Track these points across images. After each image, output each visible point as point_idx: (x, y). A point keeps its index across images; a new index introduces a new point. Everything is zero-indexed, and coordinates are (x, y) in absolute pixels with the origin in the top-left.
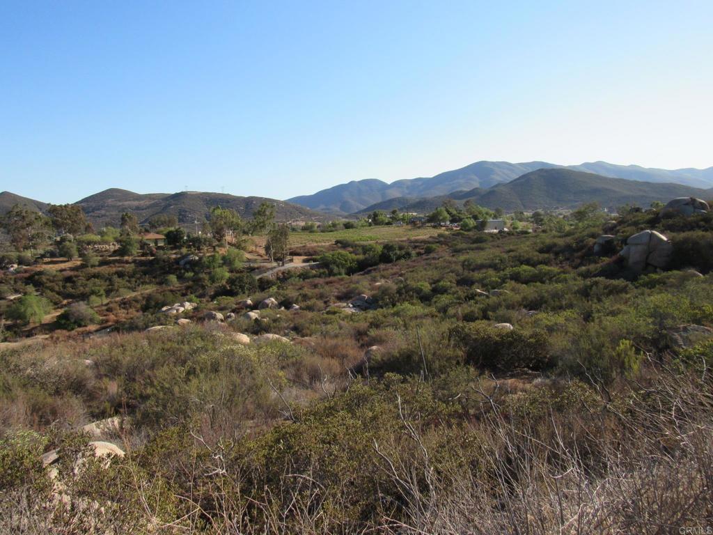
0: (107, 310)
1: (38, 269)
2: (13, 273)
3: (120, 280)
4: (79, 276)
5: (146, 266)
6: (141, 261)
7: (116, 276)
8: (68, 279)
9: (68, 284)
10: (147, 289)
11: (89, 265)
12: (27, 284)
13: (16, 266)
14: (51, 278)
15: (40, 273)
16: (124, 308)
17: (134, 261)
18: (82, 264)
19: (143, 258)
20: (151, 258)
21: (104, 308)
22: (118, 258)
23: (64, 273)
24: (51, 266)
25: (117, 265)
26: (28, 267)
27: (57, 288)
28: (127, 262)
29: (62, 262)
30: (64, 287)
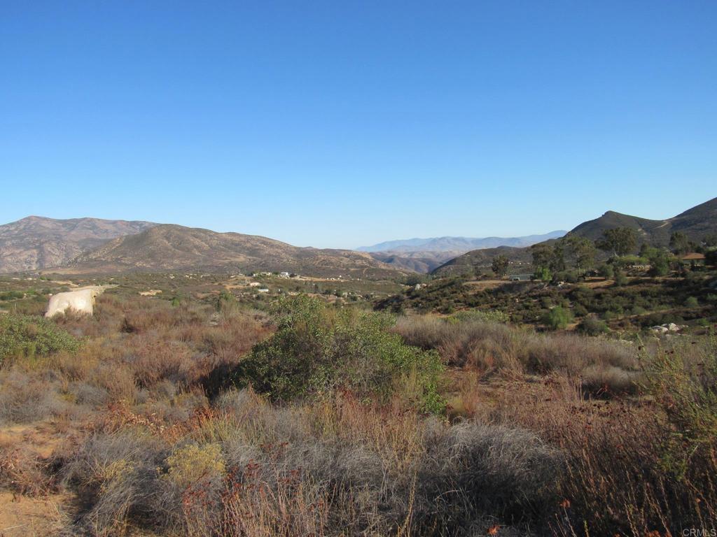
0: (619, 325)
1: (579, 286)
2: (559, 288)
3: (642, 299)
4: (607, 293)
5: (673, 287)
6: (671, 282)
7: (640, 295)
8: (598, 296)
9: (597, 300)
10: (662, 309)
11: (620, 283)
12: (565, 297)
13: (563, 283)
14: (584, 294)
15: (578, 289)
16: (635, 324)
17: (664, 282)
18: (615, 283)
19: (673, 279)
20: (682, 279)
21: (618, 322)
22: (649, 278)
23: (596, 290)
24: (591, 284)
25: (646, 284)
26: (572, 284)
27: (586, 303)
28: (657, 282)
29: (602, 280)
30: (592, 302)
